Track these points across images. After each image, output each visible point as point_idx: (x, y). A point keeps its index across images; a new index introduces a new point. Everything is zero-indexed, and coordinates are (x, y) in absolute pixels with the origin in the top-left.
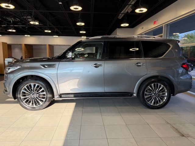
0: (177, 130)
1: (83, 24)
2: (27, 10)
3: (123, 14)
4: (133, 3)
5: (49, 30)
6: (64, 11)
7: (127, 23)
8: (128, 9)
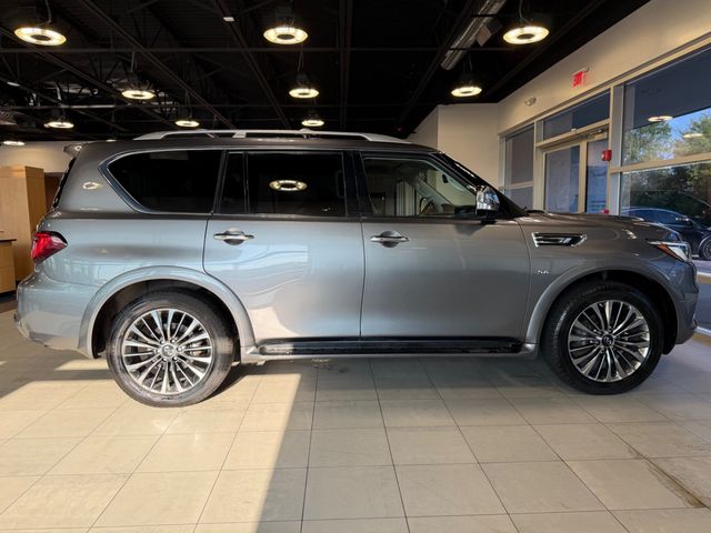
0: (675, 483)
1: (313, 93)
2: (112, 50)
3: (461, 52)
4: (495, 9)
5: (190, 120)
6: (243, 47)
7: (475, 84)
8: (476, 33)
